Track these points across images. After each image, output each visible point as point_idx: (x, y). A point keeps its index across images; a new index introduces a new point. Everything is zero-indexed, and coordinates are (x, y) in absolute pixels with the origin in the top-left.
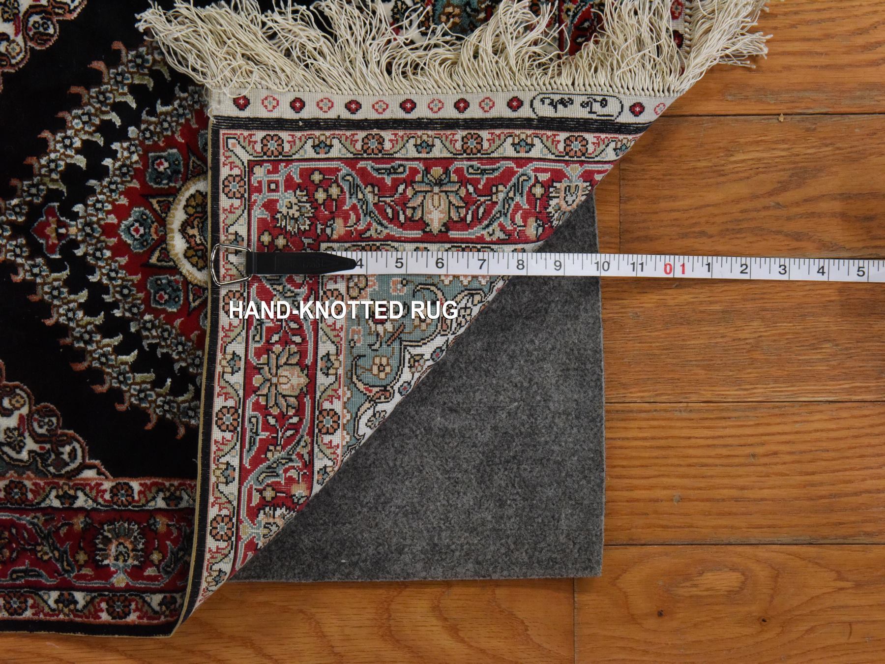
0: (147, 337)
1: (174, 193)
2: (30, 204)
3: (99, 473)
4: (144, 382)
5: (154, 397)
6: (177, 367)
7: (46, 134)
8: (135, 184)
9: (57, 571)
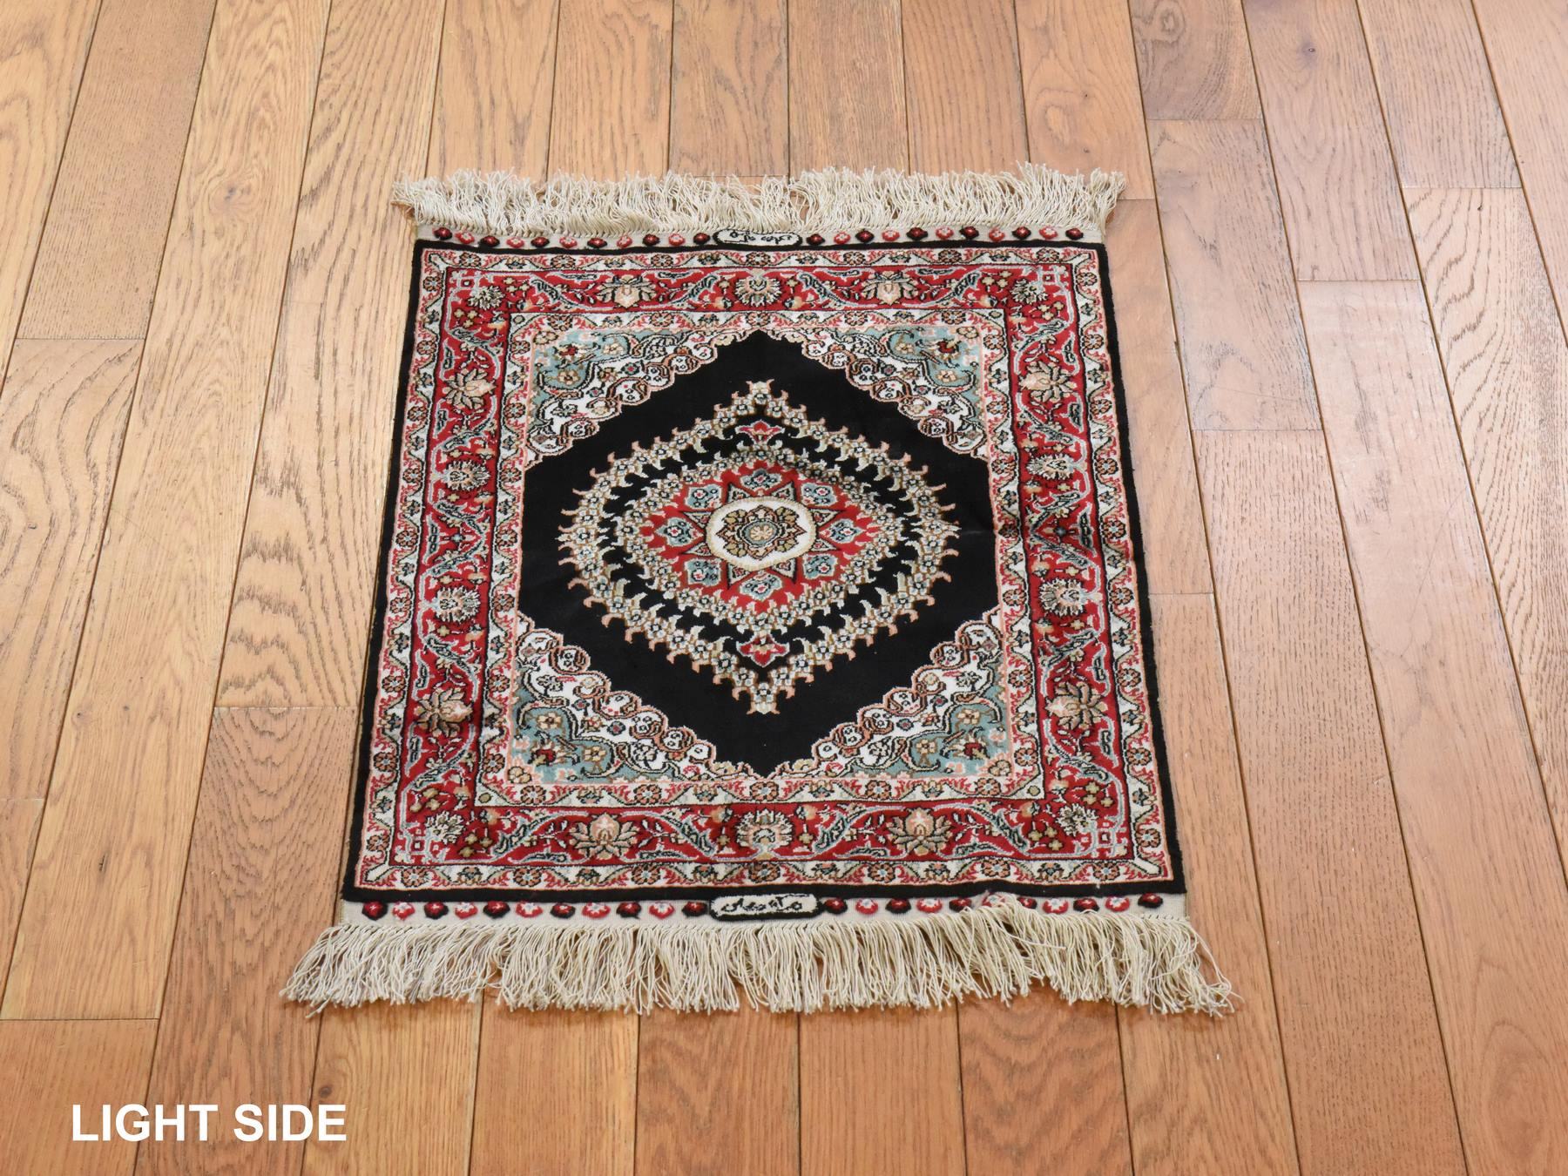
0: (863, 579)
1: (725, 565)
2: (738, 666)
3: (995, 614)
4: (906, 583)
5: (920, 575)
9: (1093, 644)
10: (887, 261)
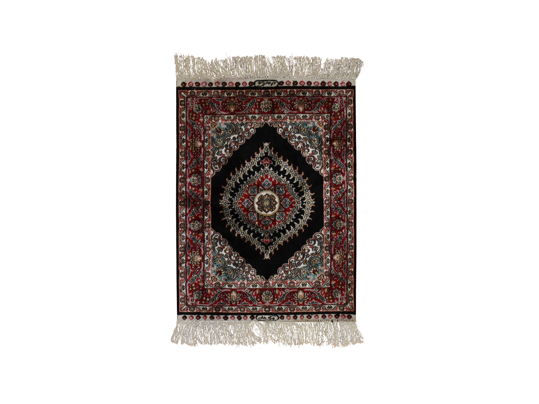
0: (243, 186)
1: (275, 193)
2: (272, 157)
3: (212, 174)
4: (233, 185)
5: (229, 188)
6: (236, 193)
7: (288, 161)
8: (277, 183)
9: (190, 164)
10: (234, 308)
